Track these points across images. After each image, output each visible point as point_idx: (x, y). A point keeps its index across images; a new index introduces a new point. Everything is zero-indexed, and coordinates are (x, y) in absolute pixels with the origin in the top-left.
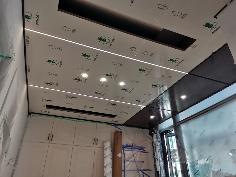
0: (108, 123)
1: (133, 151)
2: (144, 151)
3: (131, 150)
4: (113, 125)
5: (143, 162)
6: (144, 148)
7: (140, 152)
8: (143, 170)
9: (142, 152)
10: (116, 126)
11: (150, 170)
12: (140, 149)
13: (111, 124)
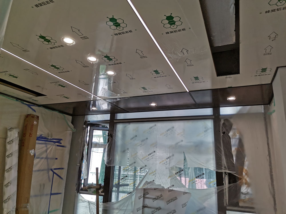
0: (17, 99)
1: (47, 145)
2: (60, 144)
3: (45, 144)
4: (25, 103)
5: (56, 159)
6: (61, 141)
7: (55, 145)
8: (55, 169)
9: (58, 146)
10: (29, 106)
11: (62, 169)
12: (56, 142)
13: (22, 102)
